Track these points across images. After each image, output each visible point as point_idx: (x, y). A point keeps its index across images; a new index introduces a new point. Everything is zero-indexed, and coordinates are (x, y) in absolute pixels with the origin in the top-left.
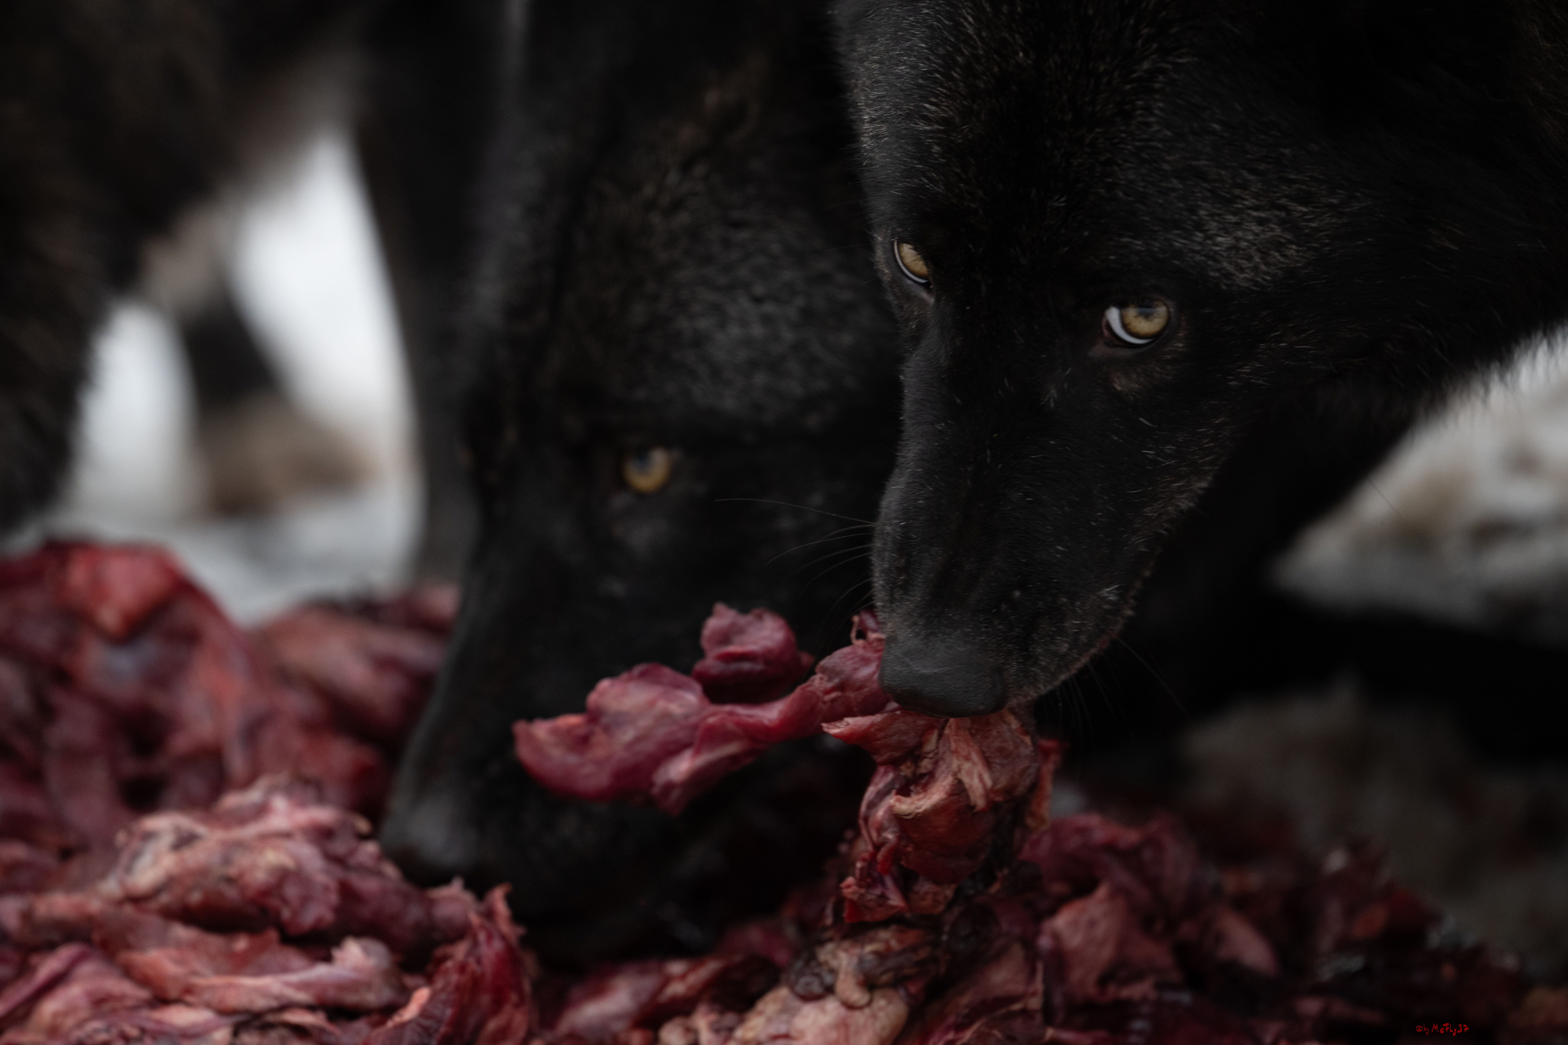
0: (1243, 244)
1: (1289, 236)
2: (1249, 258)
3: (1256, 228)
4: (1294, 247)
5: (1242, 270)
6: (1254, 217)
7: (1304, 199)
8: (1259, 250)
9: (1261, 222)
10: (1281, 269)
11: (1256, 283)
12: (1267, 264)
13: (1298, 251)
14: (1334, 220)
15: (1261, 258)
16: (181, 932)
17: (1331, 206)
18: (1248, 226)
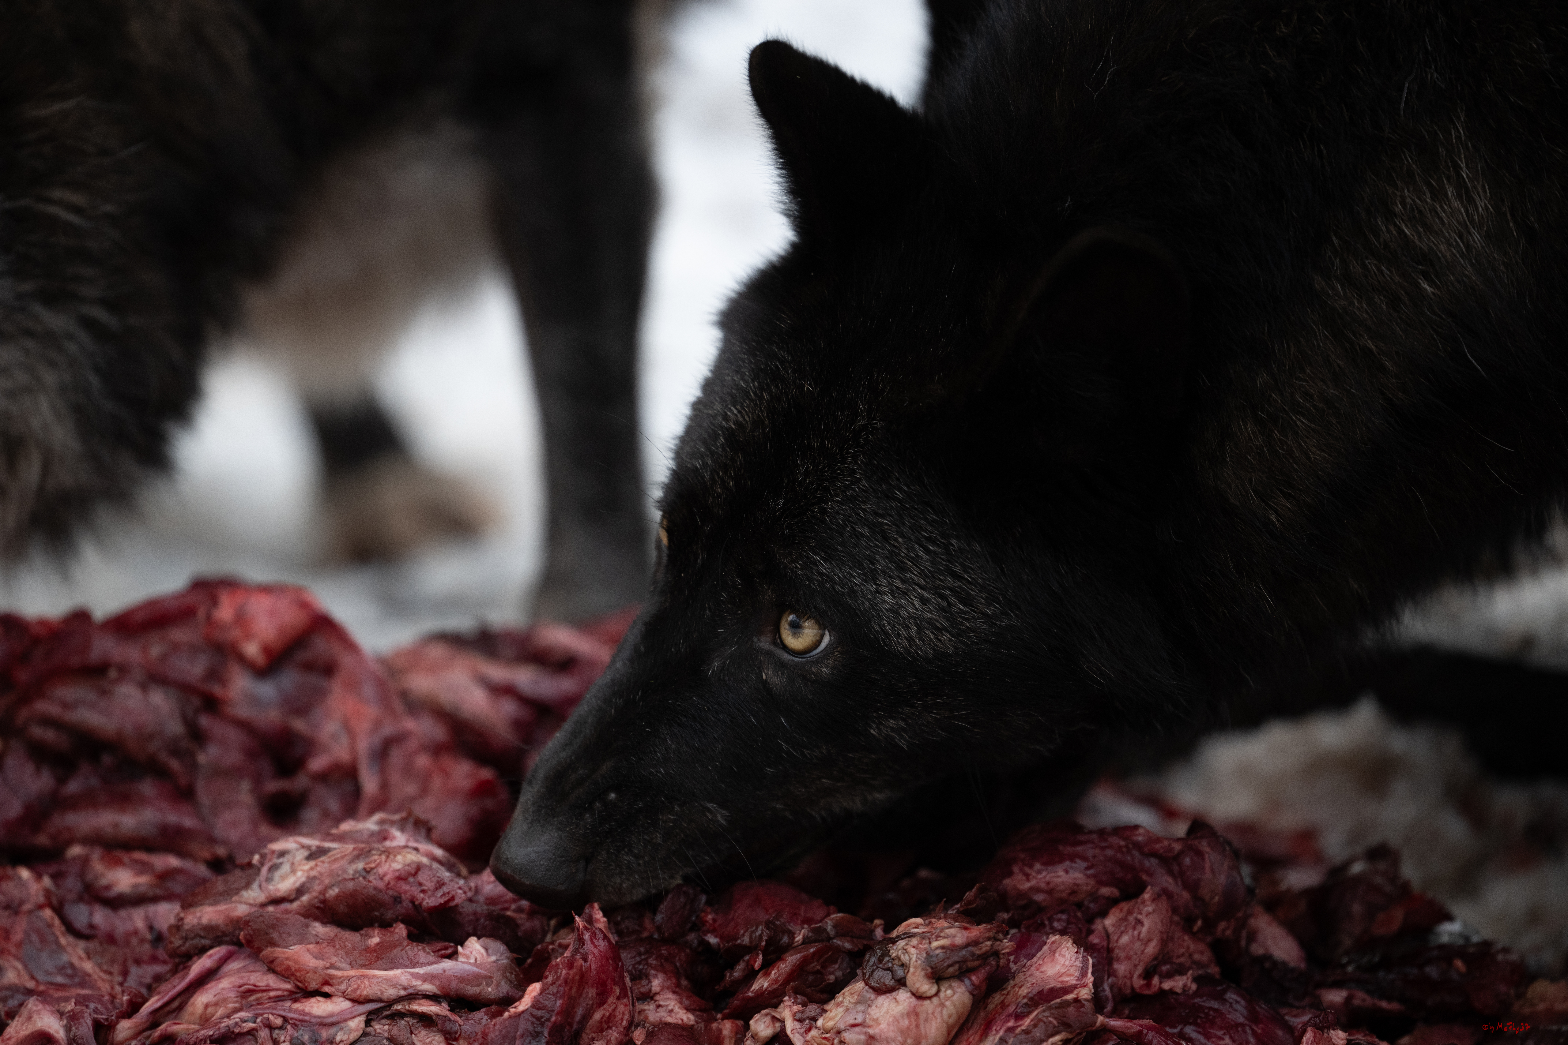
0: (903, 613)
1: (944, 623)
2: (907, 628)
3: (917, 603)
4: (948, 636)
5: (898, 635)
6: (919, 594)
7: (967, 600)
8: (917, 625)
9: (924, 601)
10: (934, 650)
11: (909, 653)
12: (921, 639)
13: (950, 640)
14: (985, 627)
15: (918, 633)
16: (319, 929)
17: (985, 615)
18: (912, 599)
